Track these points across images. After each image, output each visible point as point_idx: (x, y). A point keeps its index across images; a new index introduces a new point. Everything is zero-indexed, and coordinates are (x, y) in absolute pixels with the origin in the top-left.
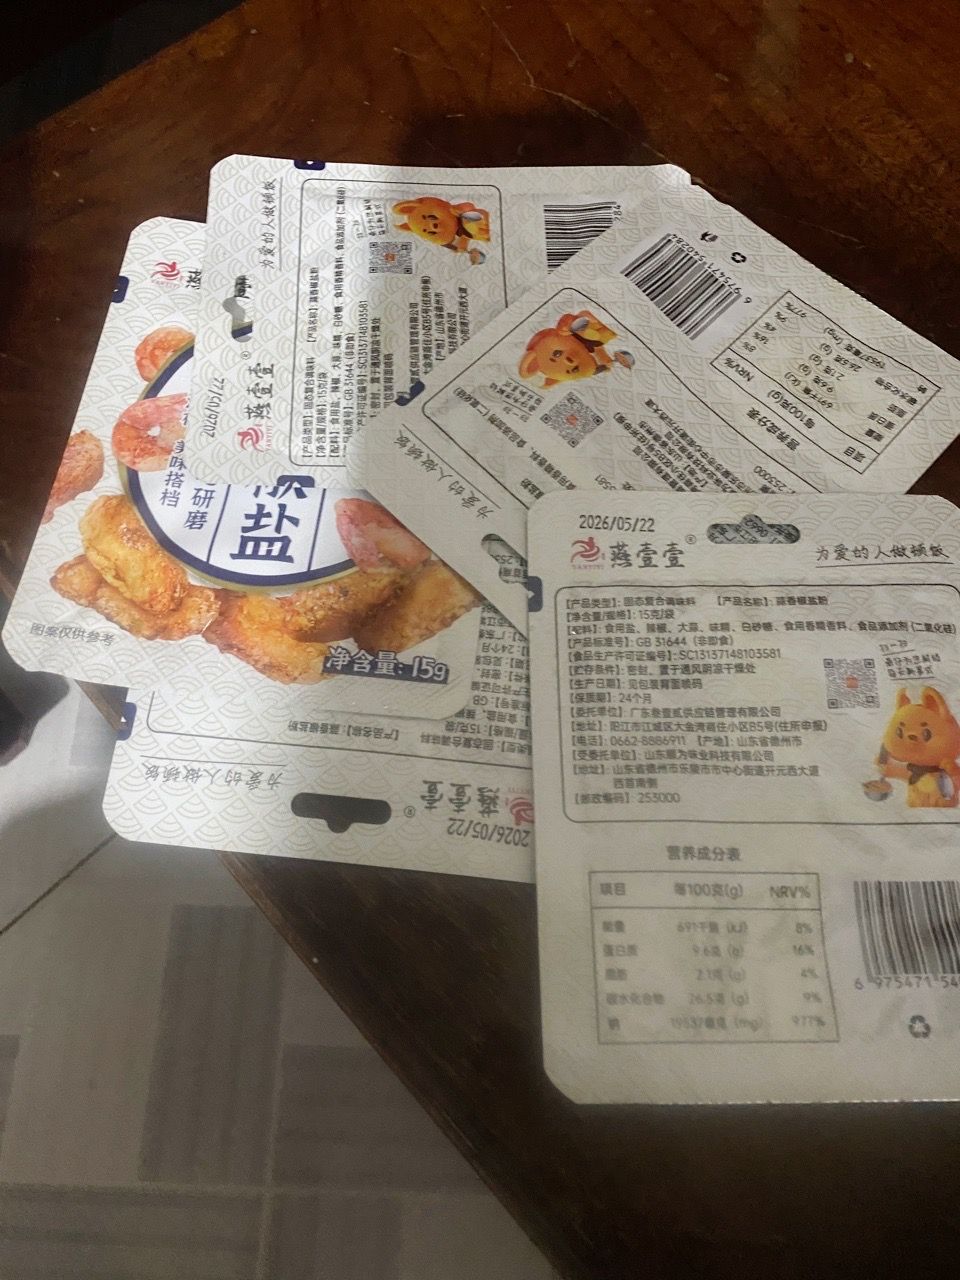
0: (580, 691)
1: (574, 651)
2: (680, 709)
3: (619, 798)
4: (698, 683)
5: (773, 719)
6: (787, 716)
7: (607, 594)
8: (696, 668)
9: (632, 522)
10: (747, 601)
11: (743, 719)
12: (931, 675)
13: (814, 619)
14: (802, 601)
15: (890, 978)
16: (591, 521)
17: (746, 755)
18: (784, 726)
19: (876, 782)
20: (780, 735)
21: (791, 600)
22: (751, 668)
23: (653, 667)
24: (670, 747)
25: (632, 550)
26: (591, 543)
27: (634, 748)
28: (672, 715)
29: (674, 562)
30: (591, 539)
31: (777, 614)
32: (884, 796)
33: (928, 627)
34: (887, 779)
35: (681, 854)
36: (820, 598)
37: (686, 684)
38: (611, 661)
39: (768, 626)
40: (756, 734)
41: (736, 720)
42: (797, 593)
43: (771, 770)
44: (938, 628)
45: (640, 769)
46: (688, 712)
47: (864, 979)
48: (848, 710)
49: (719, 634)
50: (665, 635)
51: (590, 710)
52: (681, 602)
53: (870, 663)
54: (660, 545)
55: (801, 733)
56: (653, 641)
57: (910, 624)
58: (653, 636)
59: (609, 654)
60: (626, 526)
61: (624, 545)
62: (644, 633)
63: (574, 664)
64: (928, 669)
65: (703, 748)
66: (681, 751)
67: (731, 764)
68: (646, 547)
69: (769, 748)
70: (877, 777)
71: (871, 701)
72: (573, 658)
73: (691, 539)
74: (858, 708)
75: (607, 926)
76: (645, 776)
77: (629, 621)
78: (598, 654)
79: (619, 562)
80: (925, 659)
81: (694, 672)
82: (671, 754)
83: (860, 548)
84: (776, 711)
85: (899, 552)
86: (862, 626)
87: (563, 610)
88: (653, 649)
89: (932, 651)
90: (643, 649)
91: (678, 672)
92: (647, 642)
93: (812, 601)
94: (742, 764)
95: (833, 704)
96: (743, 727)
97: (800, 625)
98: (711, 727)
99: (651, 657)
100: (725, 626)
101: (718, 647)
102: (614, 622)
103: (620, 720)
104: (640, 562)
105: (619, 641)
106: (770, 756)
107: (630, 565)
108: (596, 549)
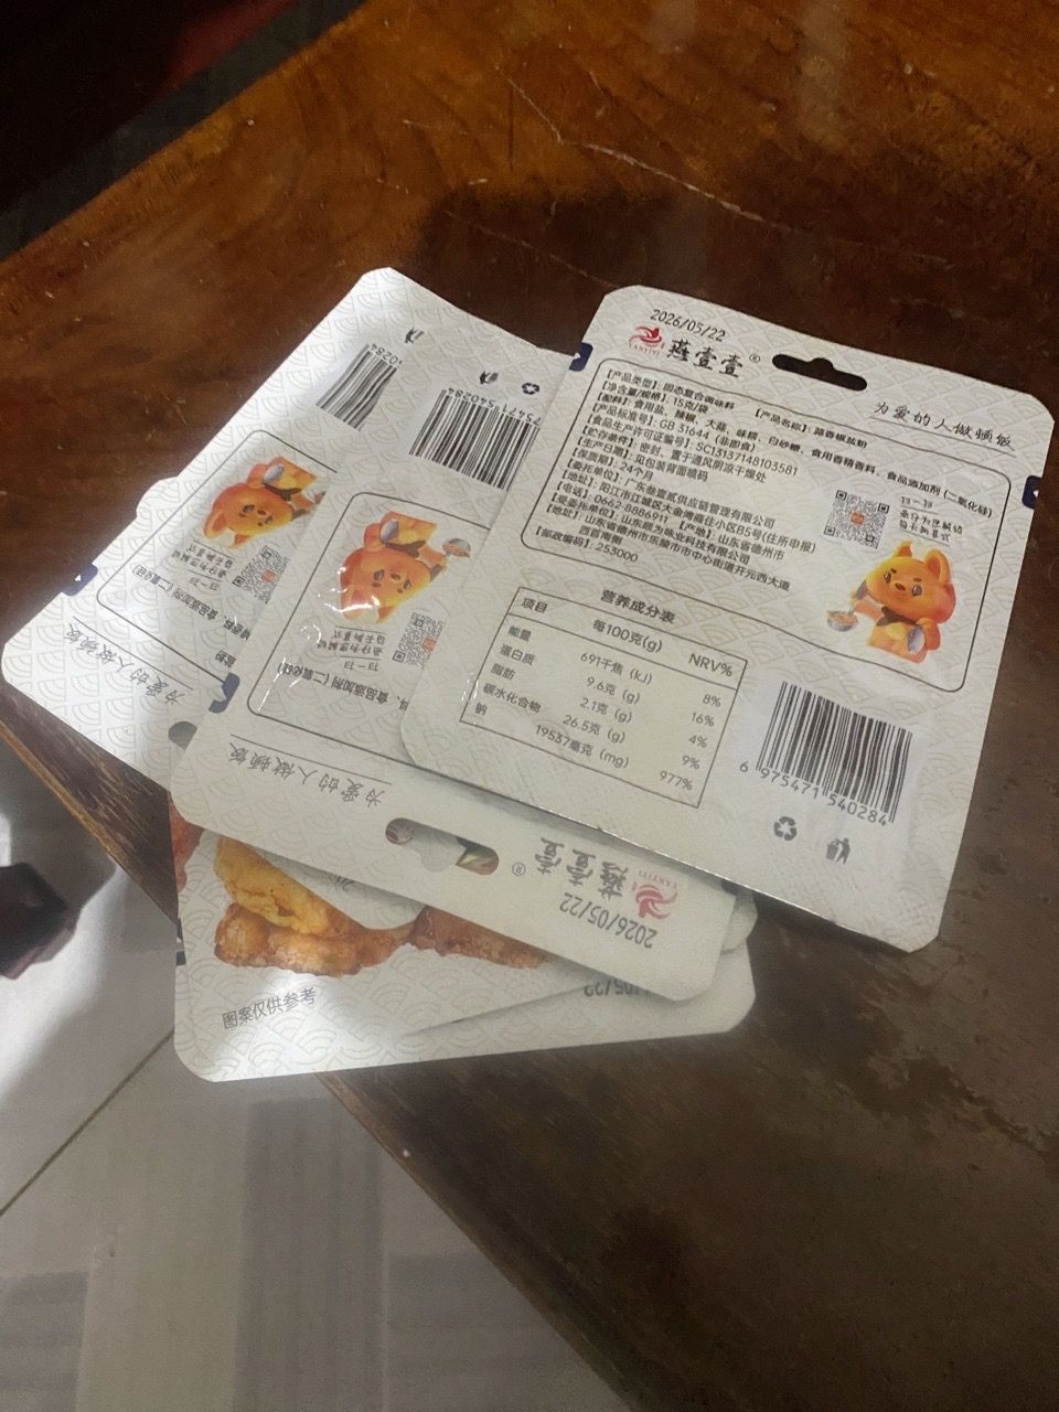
0: (586, 449)
1: (596, 414)
2: (676, 494)
3: (578, 542)
4: (703, 476)
5: (763, 528)
6: (778, 530)
7: (651, 376)
8: (707, 462)
9: (703, 328)
10: (786, 422)
11: (734, 521)
12: (944, 542)
13: (845, 454)
14: (840, 438)
15: (779, 774)
16: (663, 316)
17: (723, 551)
18: (772, 538)
19: (843, 613)
20: (765, 545)
21: (830, 435)
22: (761, 477)
23: (666, 452)
24: (650, 520)
25: (694, 349)
26: (655, 333)
27: (615, 510)
28: (666, 497)
29: (730, 371)
30: (657, 330)
31: (809, 441)
33: (962, 501)
35: (615, 600)
36: (860, 442)
37: (692, 473)
38: (629, 434)
39: (795, 447)
40: (742, 537)
41: (727, 520)
42: (838, 430)
44: (972, 506)
45: (611, 526)
46: (683, 499)
47: (752, 765)
48: (844, 541)
50: (691, 425)
51: (588, 467)
52: (719, 404)
53: (884, 509)
54: (722, 353)
55: (787, 549)
56: (677, 426)
57: (943, 491)
58: (678, 422)
59: (629, 427)
60: (696, 329)
62: (671, 417)
63: (590, 426)
64: (945, 537)
65: (682, 531)
67: (704, 553)
68: (708, 352)
69: (749, 553)
71: (871, 540)
72: (592, 420)
73: (754, 358)
74: (854, 542)
75: (513, 631)
77: (661, 403)
78: (618, 424)
79: (676, 354)
80: (945, 526)
81: (704, 465)
82: (648, 526)
83: (922, 415)
84: (770, 522)
85: (962, 430)
86: (892, 476)
87: (602, 377)
88: (674, 433)
89: (955, 522)
90: (664, 431)
91: (689, 460)
92: (670, 426)
93: (851, 441)
94: (715, 556)
95: (829, 531)
96: (731, 527)
97: (828, 456)
98: (699, 518)
99: (669, 440)
100: (753, 435)
101: (737, 450)
102: (646, 401)
103: (612, 484)
104: (697, 361)
105: (643, 418)
106: (745, 559)
107: (685, 360)
108: (658, 338)
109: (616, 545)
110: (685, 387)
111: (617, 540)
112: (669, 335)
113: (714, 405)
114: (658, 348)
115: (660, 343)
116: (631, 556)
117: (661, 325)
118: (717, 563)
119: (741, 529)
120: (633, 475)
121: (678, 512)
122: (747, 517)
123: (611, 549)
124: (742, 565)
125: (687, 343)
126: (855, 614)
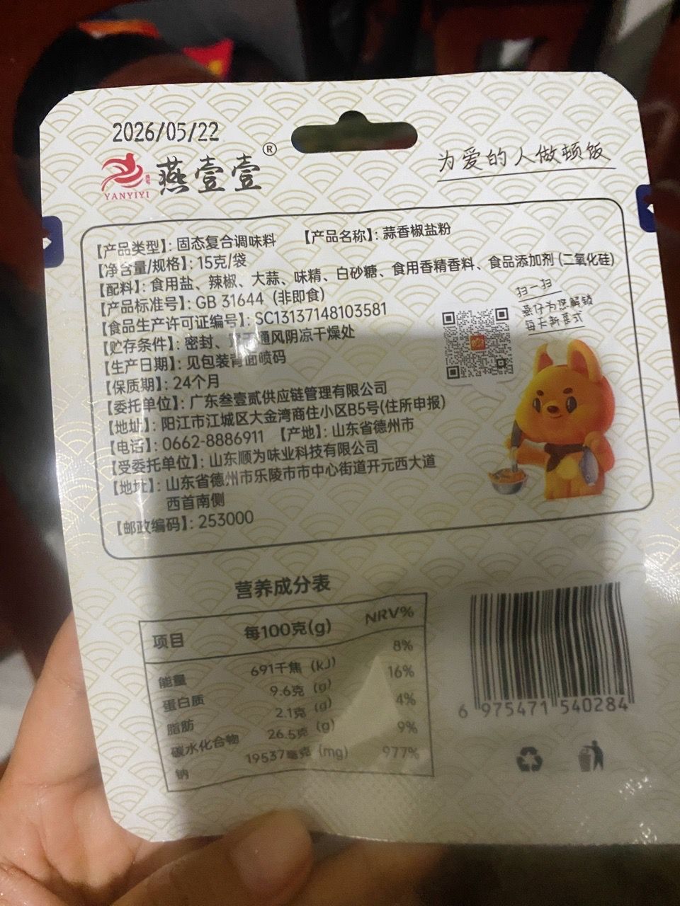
0: (119, 377)
1: (109, 320)
2: (257, 392)
3: (173, 524)
5: (378, 397)
6: (395, 393)
7: (154, 233)
8: (276, 336)
9: (188, 128)
10: (345, 235)
11: (340, 400)
12: (579, 324)
13: (431, 256)
14: (417, 231)
16: (128, 132)
17: (344, 448)
18: (391, 405)
19: (507, 470)
20: (387, 418)
21: (403, 231)
22: (349, 331)
23: (221, 337)
24: (244, 447)
25: (189, 168)
26: (129, 161)
27: (195, 451)
28: (247, 401)
29: (247, 183)
30: (130, 156)
31: (384, 253)
32: (517, 488)
33: (580, 259)
35: (253, 591)
36: (440, 225)
37: (265, 358)
38: (161, 331)
39: (371, 271)
40: (357, 419)
41: (331, 403)
42: (410, 220)
43: (374, 465)
44: (591, 259)
45: (202, 481)
46: (268, 397)
48: (471, 380)
49: (307, 286)
50: (235, 291)
51: (133, 403)
52: (256, 241)
53: (502, 314)
54: (227, 159)
55: (413, 413)
56: (218, 299)
57: (556, 255)
58: (218, 293)
59: (157, 321)
60: (179, 134)
62: (206, 289)
63: (109, 339)
64: (577, 316)
65: (287, 444)
66: (258, 452)
67: (324, 462)
68: (208, 164)
69: (373, 436)
70: (508, 464)
71: (502, 365)
72: (108, 330)
73: (269, 149)
74: (487, 377)
76: (210, 491)
77: (184, 273)
78: (142, 322)
79: (170, 186)
80: (574, 303)
81: (274, 341)
82: (244, 457)
83: (496, 152)
84: (381, 387)
85: (546, 155)
86: (494, 262)
87: (92, 263)
88: (220, 310)
89: (581, 291)
90: (204, 311)
92: (211, 302)
93: (431, 231)
94: (338, 460)
95: (453, 373)
96: (340, 411)
97: (413, 266)
98: (299, 414)
100: (315, 275)
101: (305, 305)
102: (164, 275)
103: (175, 414)
104: (200, 184)
105: (171, 302)
106: (373, 446)
107: (186, 189)
108: (137, 170)
109: (220, 509)
110: (203, 234)
111: (218, 499)
112: (149, 157)
113: (250, 247)
114: (143, 186)
115: (143, 176)
116: (244, 517)
117: (132, 146)
118: (344, 468)
119: (352, 407)
120: (194, 390)
121: (270, 417)
122: (352, 389)
123: (216, 517)
124: (372, 456)
125: (176, 162)
126: (520, 466)
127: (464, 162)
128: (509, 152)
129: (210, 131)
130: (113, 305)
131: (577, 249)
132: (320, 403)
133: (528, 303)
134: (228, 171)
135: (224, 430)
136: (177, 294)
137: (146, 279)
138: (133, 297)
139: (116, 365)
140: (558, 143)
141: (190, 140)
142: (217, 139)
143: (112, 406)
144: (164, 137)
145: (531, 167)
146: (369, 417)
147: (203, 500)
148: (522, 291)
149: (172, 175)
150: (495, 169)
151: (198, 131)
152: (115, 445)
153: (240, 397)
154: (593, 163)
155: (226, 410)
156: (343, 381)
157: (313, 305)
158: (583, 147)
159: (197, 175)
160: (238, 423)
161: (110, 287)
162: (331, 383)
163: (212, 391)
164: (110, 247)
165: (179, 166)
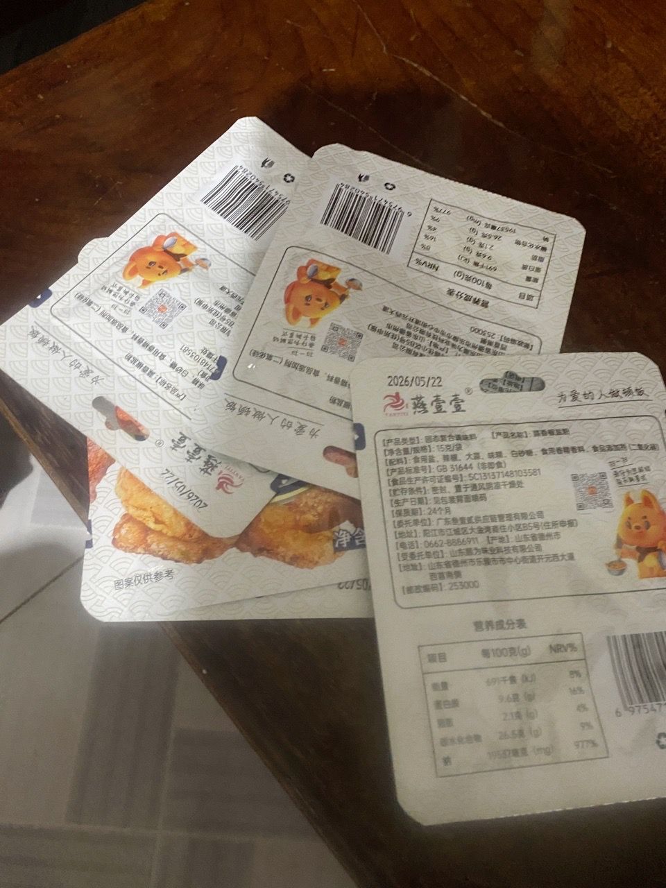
0: (399, 508)
1: (391, 478)
2: (471, 517)
3: (434, 588)
4: (483, 497)
5: (539, 520)
8: (482, 487)
9: (426, 380)
10: (513, 435)
11: (517, 522)
12: (645, 482)
13: (562, 445)
14: (551, 432)
15: (639, 706)
16: (396, 381)
17: (523, 549)
18: (547, 525)
19: (615, 562)
20: (545, 532)
21: (544, 433)
22: (520, 484)
23: (450, 487)
24: (468, 546)
25: (428, 400)
26: (397, 396)
27: (442, 548)
28: (466, 521)
29: (458, 408)
30: (397, 394)
31: (535, 444)
32: (621, 572)
33: (640, 447)
34: (623, 560)
35: (484, 626)
36: (564, 430)
37: (475, 498)
38: (419, 484)
39: (529, 453)
40: (529, 532)
41: (514, 523)
42: (547, 427)
43: (540, 558)
44: (646, 447)
45: (448, 564)
46: (478, 519)
47: (621, 709)
48: (592, 511)
49: (495, 460)
50: (457, 463)
51: (407, 522)
53: (603, 476)
54: (447, 396)
55: (560, 529)
56: (448, 467)
57: (627, 445)
58: (448, 464)
59: (417, 479)
60: (422, 383)
61: (421, 398)
62: (442, 462)
63: (392, 488)
64: (643, 477)
66: (476, 549)
67: (513, 555)
69: (538, 542)
70: (615, 558)
71: (607, 503)
72: (391, 483)
73: (468, 391)
74: (598, 509)
75: (435, 686)
76: (453, 569)
77: (431, 454)
78: (410, 479)
79: (418, 410)
80: (641, 470)
81: (480, 489)
82: (469, 551)
83: (587, 392)
84: (540, 514)
85: (614, 394)
86: (595, 449)
87: (381, 448)
88: (449, 473)
89: (644, 464)
90: (442, 473)
91: (469, 489)
92: (444, 468)
93: (559, 432)
94: (520, 555)
95: (580, 507)
96: (518, 527)
97: (552, 450)
98: (495, 529)
99: (448, 479)
100: (499, 454)
101: (495, 470)
102: (419, 455)
103: (430, 528)
104: (434, 409)
105: (424, 469)
106: (539, 547)
107: (426, 412)
108: (401, 401)
109: (459, 580)
110: (438, 434)
111: (458, 574)
113: (463, 441)
114: (405, 409)
115: (404, 405)
116: (474, 584)
117: (398, 389)
118: (524, 560)
119: (525, 526)
120: (438, 516)
121: (480, 531)
122: (524, 516)
123: (458, 584)
124: (539, 553)
127: (571, 398)
128: (595, 392)
129: (437, 381)
130: (393, 470)
131: (637, 442)
132: (507, 523)
133: (616, 470)
134: (448, 402)
135: (456, 537)
136: (427, 464)
137: (410, 457)
138: (404, 466)
139: (397, 501)
140: (620, 387)
141: (427, 386)
142: (441, 386)
143: (396, 524)
144: (414, 384)
145: (608, 400)
146: (534, 531)
147: (450, 575)
148: (612, 464)
149: (419, 404)
150: (588, 401)
151: (431, 381)
152: (399, 545)
153: (462, 519)
154: (640, 398)
155: (456, 527)
156: (519, 511)
157: (500, 470)
158: (633, 390)
159: (432, 404)
160: (463, 533)
161: (390, 460)
162: (513, 512)
163: (447, 516)
164: (389, 441)
165: (422, 400)
